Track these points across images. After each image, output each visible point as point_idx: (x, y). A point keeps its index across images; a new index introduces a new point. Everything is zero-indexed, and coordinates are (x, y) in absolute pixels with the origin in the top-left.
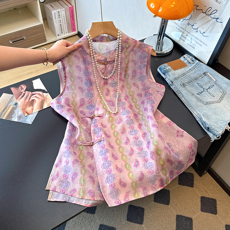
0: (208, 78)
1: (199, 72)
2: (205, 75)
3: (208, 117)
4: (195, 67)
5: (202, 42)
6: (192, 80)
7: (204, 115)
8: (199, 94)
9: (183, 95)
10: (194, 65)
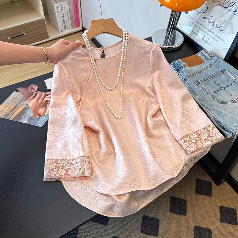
0: (226, 76)
1: (216, 69)
2: (223, 73)
4: (213, 64)
5: (218, 37)
6: (208, 78)
8: (215, 92)
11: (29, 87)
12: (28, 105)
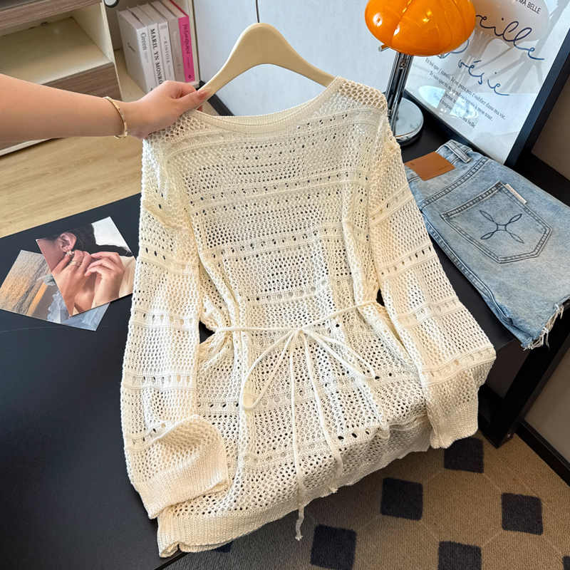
0: (507, 197)
1: (484, 183)
2: (500, 190)
3: (509, 294)
4: (474, 171)
5: (492, 108)
6: (468, 205)
7: (498, 290)
8: (486, 237)
9: (448, 241)
10: (471, 166)
11: (59, 239)
12: (53, 280)
